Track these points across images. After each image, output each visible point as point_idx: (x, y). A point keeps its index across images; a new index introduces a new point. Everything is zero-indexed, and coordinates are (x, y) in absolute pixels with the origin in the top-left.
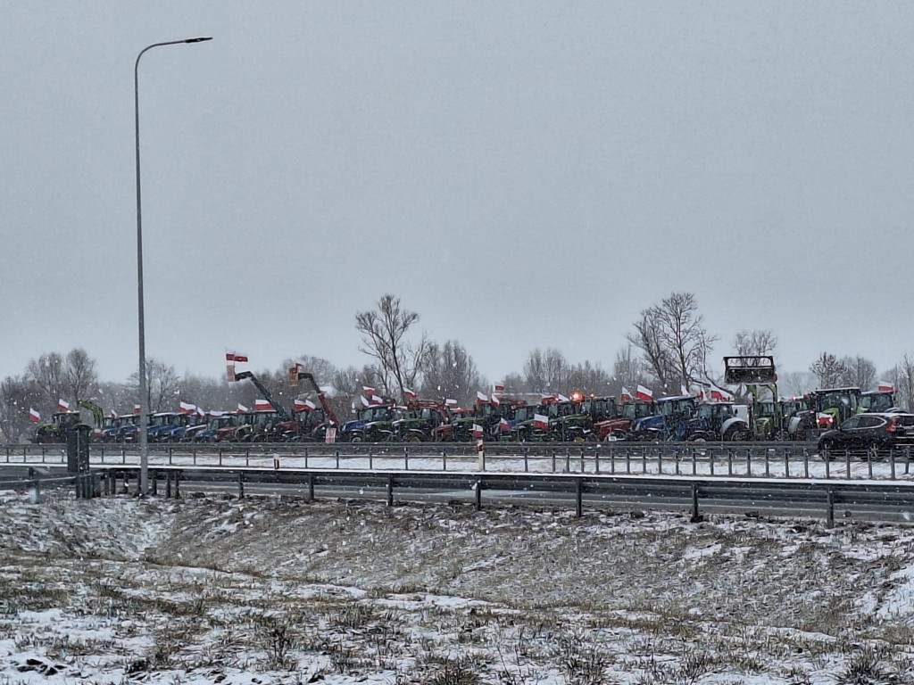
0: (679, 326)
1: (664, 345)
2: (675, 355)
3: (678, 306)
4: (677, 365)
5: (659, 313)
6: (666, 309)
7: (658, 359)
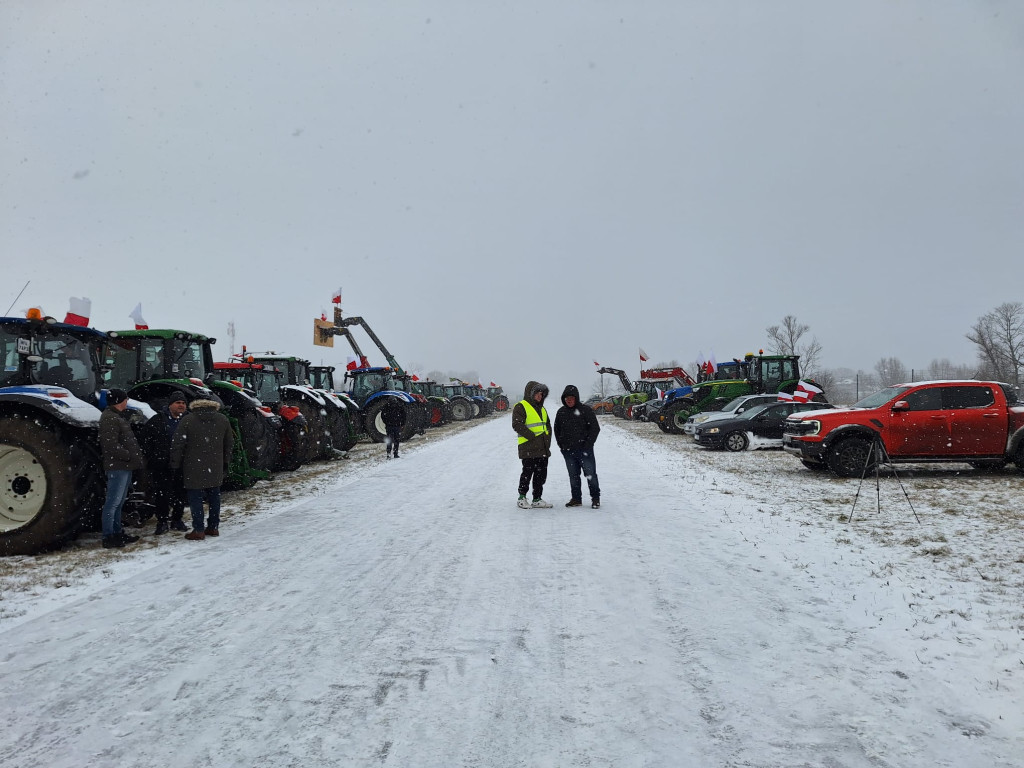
0: (1009, 326)
1: (996, 340)
2: (1006, 347)
3: (1007, 313)
4: (1006, 354)
5: (991, 318)
6: (999, 315)
7: (990, 352)
